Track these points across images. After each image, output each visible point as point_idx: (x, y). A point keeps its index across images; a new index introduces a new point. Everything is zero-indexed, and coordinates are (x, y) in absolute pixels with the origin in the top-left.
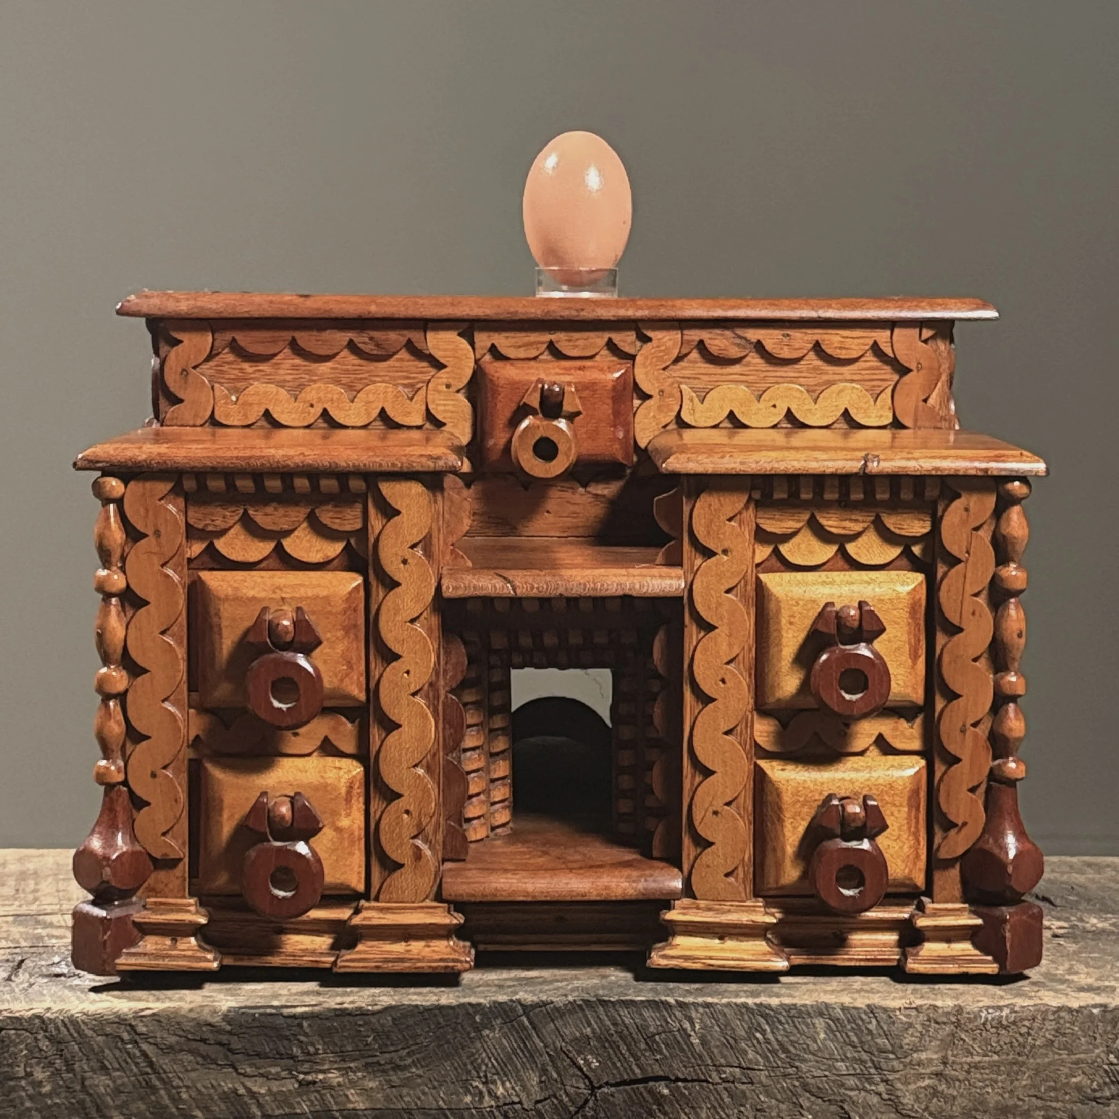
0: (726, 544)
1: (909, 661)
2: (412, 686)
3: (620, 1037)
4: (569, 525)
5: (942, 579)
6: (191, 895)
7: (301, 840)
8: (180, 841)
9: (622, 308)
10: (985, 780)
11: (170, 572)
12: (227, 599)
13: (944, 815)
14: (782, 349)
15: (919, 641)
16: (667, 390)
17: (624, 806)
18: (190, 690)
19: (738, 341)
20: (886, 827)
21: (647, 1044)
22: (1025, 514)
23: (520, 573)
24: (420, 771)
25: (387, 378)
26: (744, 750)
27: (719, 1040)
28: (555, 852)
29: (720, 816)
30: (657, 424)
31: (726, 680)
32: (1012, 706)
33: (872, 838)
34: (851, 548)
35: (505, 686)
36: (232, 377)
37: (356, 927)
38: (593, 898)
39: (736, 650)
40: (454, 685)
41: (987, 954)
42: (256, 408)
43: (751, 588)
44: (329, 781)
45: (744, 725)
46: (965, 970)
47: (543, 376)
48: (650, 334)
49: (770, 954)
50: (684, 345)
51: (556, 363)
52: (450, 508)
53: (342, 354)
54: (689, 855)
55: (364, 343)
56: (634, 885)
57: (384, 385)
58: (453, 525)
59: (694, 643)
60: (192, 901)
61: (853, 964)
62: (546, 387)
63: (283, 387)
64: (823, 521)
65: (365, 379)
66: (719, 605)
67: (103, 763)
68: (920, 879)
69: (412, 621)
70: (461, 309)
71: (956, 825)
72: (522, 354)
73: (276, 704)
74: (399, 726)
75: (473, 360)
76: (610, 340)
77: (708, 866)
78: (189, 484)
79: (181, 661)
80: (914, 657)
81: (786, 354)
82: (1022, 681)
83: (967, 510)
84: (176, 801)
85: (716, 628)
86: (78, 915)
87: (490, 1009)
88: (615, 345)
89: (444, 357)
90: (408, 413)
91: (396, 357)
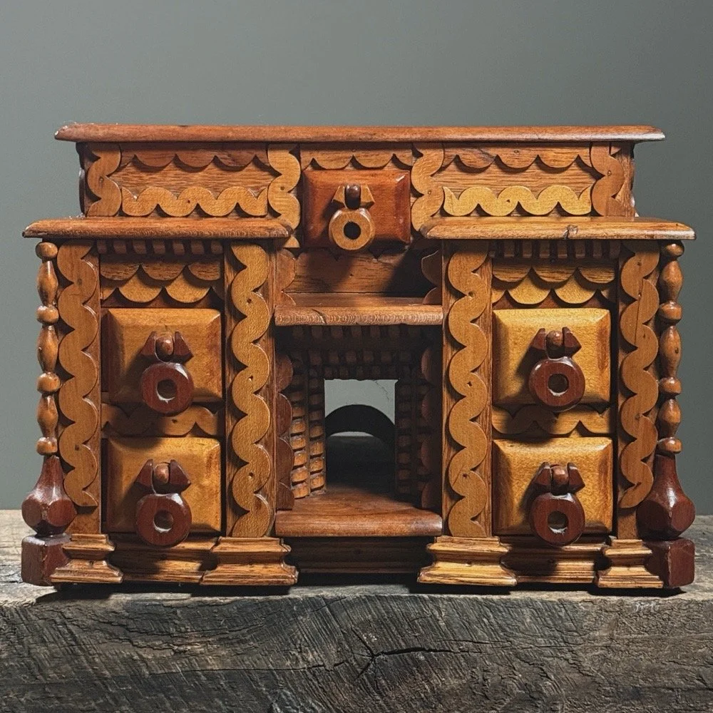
0: (472, 289)
1: (598, 370)
2: (254, 387)
3: (391, 621)
4: (367, 284)
5: (622, 313)
6: (103, 532)
7: (175, 493)
8: (96, 494)
9: (402, 132)
10: (653, 454)
11: (89, 308)
12: (128, 327)
13: (624, 478)
14: (513, 161)
15: (605, 356)
16: (434, 189)
17: (403, 475)
18: (102, 391)
19: (483, 156)
20: (583, 486)
21: (409, 625)
22: (680, 267)
23: (329, 309)
24: (261, 447)
25: (240, 183)
26: (485, 432)
27: (459, 623)
28: (354, 504)
29: (468, 478)
30: (427, 214)
31: (472, 383)
32: (671, 401)
33: (573, 493)
34: (559, 293)
35: (321, 392)
36: (135, 182)
37: (216, 553)
38: (380, 534)
39: (478, 363)
40: (284, 388)
41: (655, 574)
42: (150, 204)
43: (489, 321)
44: (195, 453)
45: (484, 415)
46: (640, 585)
47: (347, 181)
48: (422, 151)
49: (504, 574)
50: (446, 159)
51: (357, 172)
52: (281, 265)
53: (210, 166)
54: (446, 505)
55: (226, 159)
56: (409, 526)
57: (238, 187)
58: (283, 277)
59: (450, 358)
60: (103, 535)
61: (561, 582)
62: (348, 187)
63: (169, 189)
64: (540, 274)
65: (225, 183)
66: (467, 331)
67: (43, 439)
68: (608, 523)
69: (255, 342)
70: (292, 134)
71: (633, 485)
72: (333, 165)
73: (161, 398)
74: (247, 415)
75: (300, 170)
76: (394, 155)
77: (460, 513)
78: (102, 248)
79: (96, 370)
80: (602, 367)
81: (516, 165)
82: (678, 383)
83: (639, 264)
84: (93, 466)
85: (465, 347)
86: (25, 545)
87: (303, 601)
88: (398, 159)
89: (280, 168)
90: (255, 207)
91: (247, 168)
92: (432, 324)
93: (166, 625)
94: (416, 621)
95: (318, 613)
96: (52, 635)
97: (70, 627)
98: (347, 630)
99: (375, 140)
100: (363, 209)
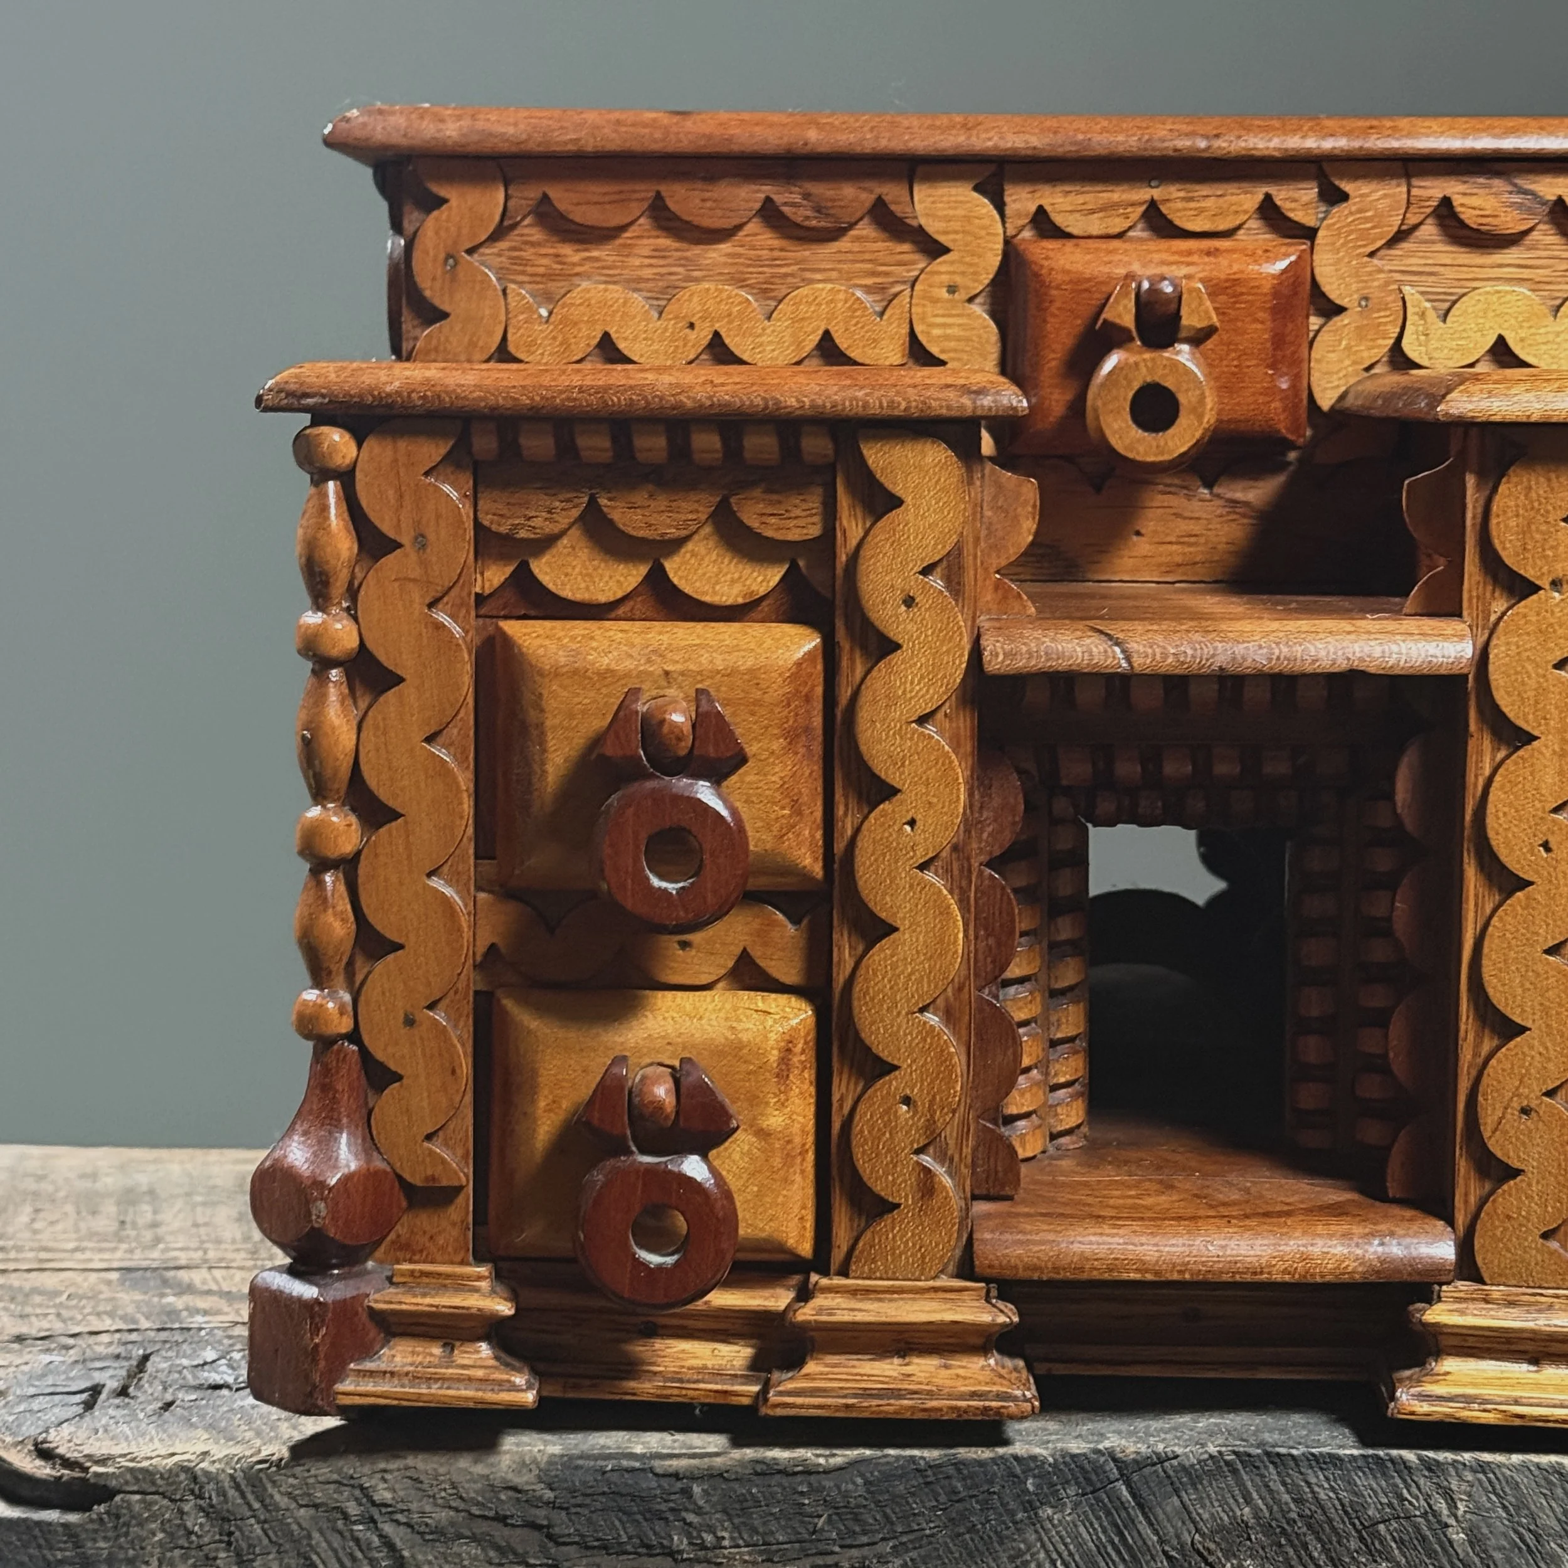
0: (1560, 569)
2: (920, 851)
4: (1179, 558)
6: (479, 1259)
7: (692, 1153)
8: (460, 1152)
9: (1294, 132)
11: (443, 618)
12: (557, 674)
16: (1375, 294)
17: (1310, 1096)
18: (477, 857)
19: (1517, 199)
23: (1139, 627)
24: (932, 1019)
25: (834, 274)
29: (1533, 1114)
30: (1354, 363)
31: (1552, 845)
35: (1079, 860)
36: (541, 270)
37: (805, 1327)
38: (1278, 1276)
40: (997, 852)
42: (585, 331)
44: (745, 1037)
47: (1136, 268)
48: (1346, 186)
50: (1412, 209)
51: (1164, 244)
52: (995, 498)
53: (751, 227)
54: (1466, 1194)
55: (793, 205)
56: (1359, 1251)
57: (829, 286)
58: (1000, 534)
59: (1487, 772)
60: (483, 1270)
62: (1146, 285)
63: (635, 290)
65: (792, 275)
66: (1542, 691)
67: (311, 995)
69: (922, 720)
72: (1096, 225)
73: (656, 882)
74: (896, 929)
75: (1001, 239)
76: (1268, 197)
77: (1509, 1217)
78: (485, 444)
79: (465, 795)
84: (453, 1072)
85: (1536, 738)
86: (260, 1296)
87: (1055, 1465)
88: (1276, 208)
89: (946, 233)
90: (875, 340)
91: (852, 233)
92: (1443, 672)
93: (659, 1526)
94: (1382, 1527)
95: (1098, 1500)
96: (335, 1551)
97: (388, 1528)
98: (1182, 1549)
99: (1218, 154)
100: (1185, 348)
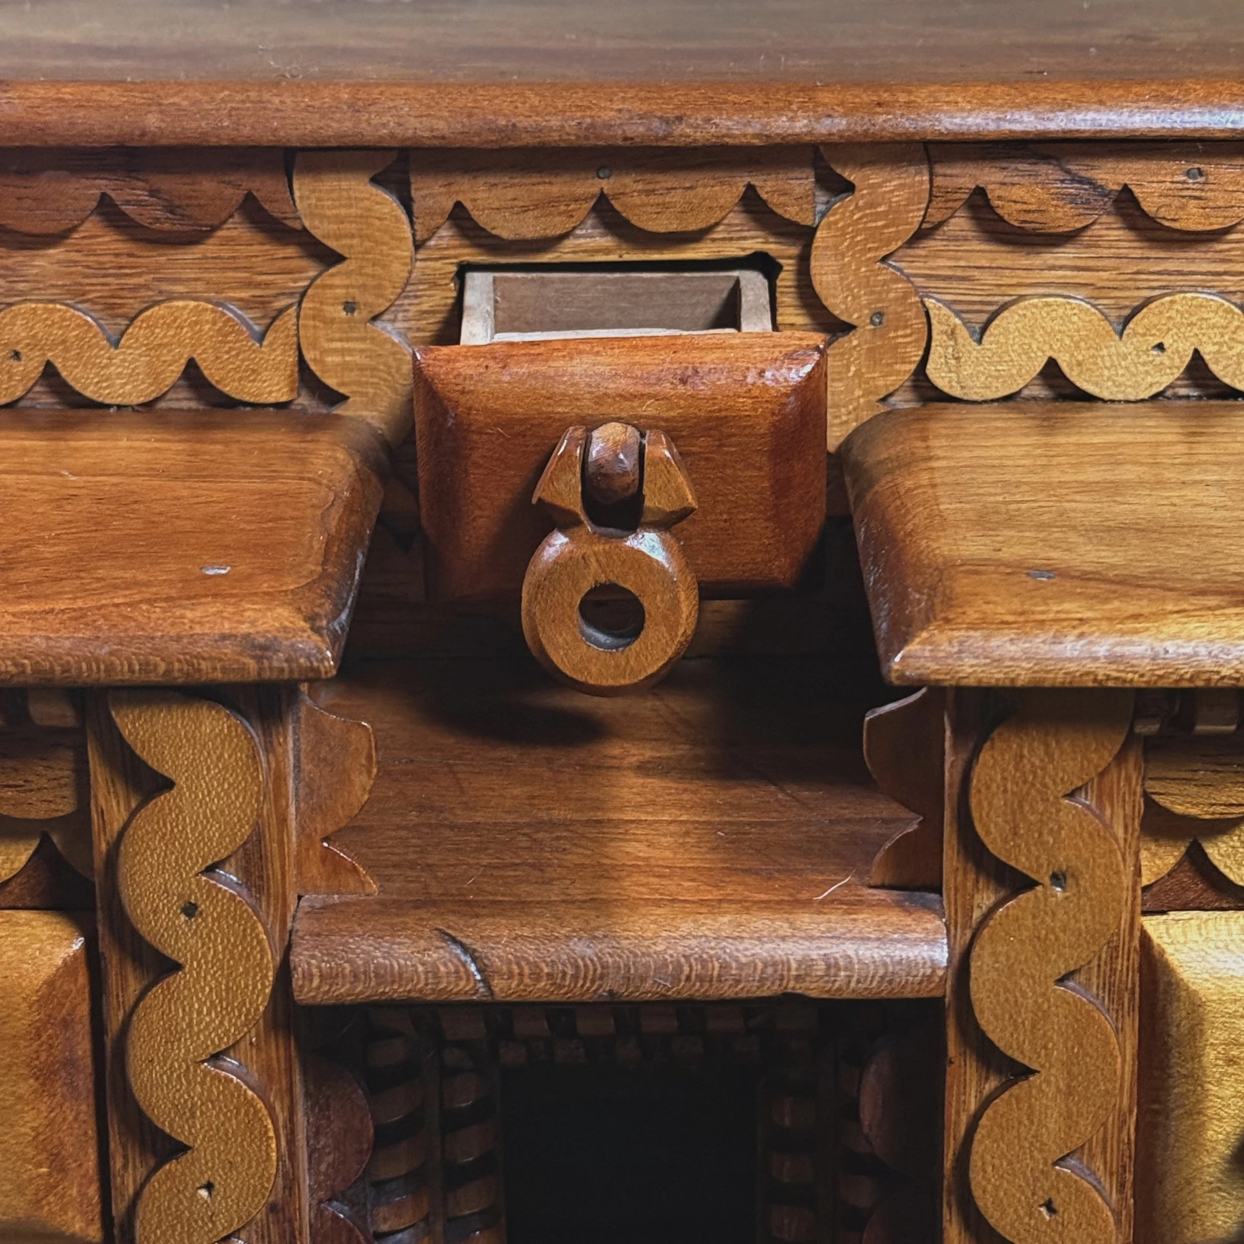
0: (1063, 859)
2: (222, 1221)
9: (779, 111)
14: (1183, 207)
16: (891, 309)
19: (1072, 189)
23: (505, 931)
25: (200, 286)
30: (867, 393)
31: (1055, 1205)
39: (1085, 1128)
43: (1128, 969)
48: (851, 174)
50: (937, 201)
52: (316, 747)
53: (87, 229)
55: (138, 203)
57: (192, 304)
58: (322, 793)
59: (973, 1106)
65: (145, 287)
66: (1041, 1013)
69: (219, 1058)
72: (531, 227)
75: (409, 242)
76: (750, 188)
81: (1191, 219)
88: (762, 201)
89: (338, 237)
90: (254, 371)
91: (220, 233)
99: (682, 142)
